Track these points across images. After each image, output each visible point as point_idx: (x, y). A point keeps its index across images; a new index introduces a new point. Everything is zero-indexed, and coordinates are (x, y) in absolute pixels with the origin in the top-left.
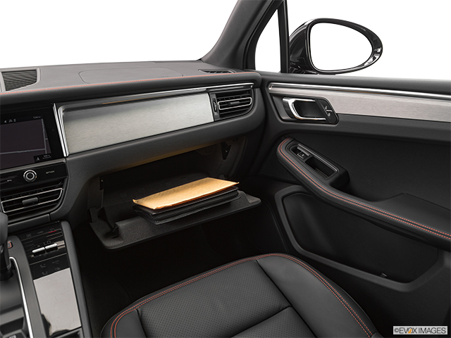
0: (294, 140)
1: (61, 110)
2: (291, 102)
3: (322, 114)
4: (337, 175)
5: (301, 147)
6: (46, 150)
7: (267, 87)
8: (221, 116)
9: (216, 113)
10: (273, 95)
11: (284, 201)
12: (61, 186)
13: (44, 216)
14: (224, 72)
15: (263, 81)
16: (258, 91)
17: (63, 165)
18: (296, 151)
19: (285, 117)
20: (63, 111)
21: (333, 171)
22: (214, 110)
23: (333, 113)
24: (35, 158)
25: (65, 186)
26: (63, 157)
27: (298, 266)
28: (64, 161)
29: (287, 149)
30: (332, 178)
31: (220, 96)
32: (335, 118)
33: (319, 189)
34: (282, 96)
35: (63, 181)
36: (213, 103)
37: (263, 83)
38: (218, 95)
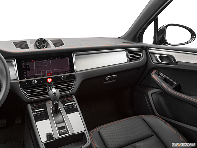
0: (158, 71)
1: (75, 55)
2: (158, 56)
3: (171, 61)
4: (176, 86)
5: (161, 74)
6: (69, 69)
7: (148, 49)
8: (130, 60)
9: (128, 59)
10: (150, 53)
11: (152, 95)
12: (73, 82)
13: (67, 93)
14: (131, 43)
15: (147, 47)
16: (144, 51)
17: (74, 75)
18: (159, 75)
19: (155, 62)
20: (76, 56)
21: (174, 84)
22: (128, 58)
23: (175, 61)
24: (65, 72)
25: (74, 83)
26: (74, 72)
27: (159, 120)
28: (75, 73)
29: (155, 74)
30: (174, 86)
31: (130, 52)
32: (176, 63)
33: (168, 90)
34: (154, 54)
35: (74, 81)
36: (127, 55)
37: (146, 48)
38: (129, 52)
